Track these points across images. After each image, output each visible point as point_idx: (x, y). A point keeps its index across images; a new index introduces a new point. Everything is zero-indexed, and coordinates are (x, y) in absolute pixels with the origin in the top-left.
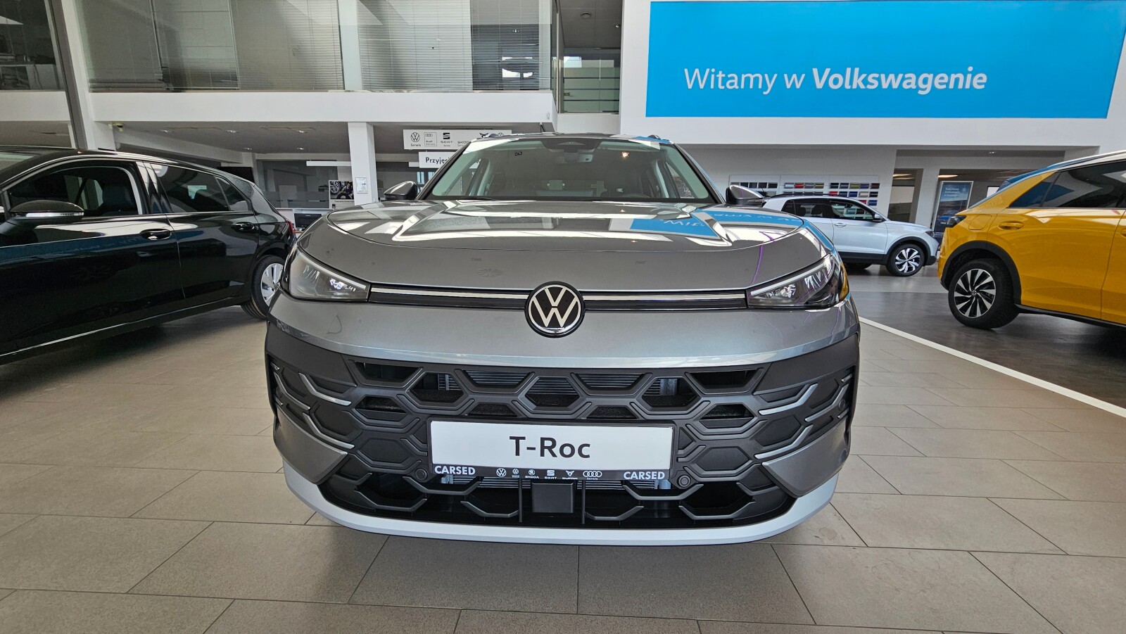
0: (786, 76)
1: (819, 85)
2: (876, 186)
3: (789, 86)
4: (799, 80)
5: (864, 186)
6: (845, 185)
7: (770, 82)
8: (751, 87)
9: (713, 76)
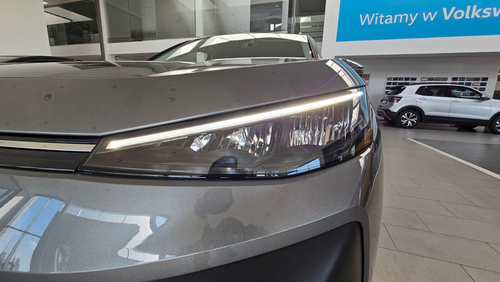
0: (424, 14)
1: (447, 18)
2: (486, 79)
3: (425, 19)
4: (433, 16)
5: (477, 79)
6: (462, 79)
7: (413, 18)
8: (401, 22)
9: (377, 17)
